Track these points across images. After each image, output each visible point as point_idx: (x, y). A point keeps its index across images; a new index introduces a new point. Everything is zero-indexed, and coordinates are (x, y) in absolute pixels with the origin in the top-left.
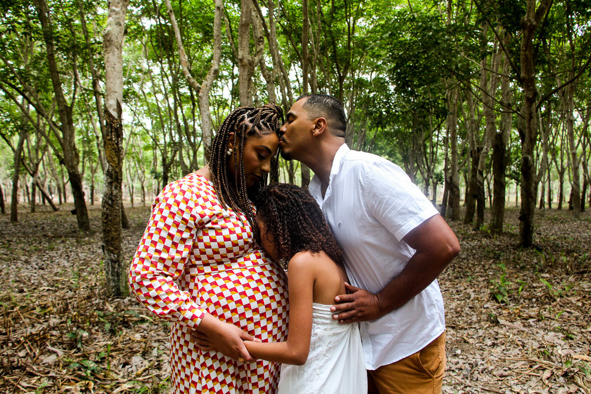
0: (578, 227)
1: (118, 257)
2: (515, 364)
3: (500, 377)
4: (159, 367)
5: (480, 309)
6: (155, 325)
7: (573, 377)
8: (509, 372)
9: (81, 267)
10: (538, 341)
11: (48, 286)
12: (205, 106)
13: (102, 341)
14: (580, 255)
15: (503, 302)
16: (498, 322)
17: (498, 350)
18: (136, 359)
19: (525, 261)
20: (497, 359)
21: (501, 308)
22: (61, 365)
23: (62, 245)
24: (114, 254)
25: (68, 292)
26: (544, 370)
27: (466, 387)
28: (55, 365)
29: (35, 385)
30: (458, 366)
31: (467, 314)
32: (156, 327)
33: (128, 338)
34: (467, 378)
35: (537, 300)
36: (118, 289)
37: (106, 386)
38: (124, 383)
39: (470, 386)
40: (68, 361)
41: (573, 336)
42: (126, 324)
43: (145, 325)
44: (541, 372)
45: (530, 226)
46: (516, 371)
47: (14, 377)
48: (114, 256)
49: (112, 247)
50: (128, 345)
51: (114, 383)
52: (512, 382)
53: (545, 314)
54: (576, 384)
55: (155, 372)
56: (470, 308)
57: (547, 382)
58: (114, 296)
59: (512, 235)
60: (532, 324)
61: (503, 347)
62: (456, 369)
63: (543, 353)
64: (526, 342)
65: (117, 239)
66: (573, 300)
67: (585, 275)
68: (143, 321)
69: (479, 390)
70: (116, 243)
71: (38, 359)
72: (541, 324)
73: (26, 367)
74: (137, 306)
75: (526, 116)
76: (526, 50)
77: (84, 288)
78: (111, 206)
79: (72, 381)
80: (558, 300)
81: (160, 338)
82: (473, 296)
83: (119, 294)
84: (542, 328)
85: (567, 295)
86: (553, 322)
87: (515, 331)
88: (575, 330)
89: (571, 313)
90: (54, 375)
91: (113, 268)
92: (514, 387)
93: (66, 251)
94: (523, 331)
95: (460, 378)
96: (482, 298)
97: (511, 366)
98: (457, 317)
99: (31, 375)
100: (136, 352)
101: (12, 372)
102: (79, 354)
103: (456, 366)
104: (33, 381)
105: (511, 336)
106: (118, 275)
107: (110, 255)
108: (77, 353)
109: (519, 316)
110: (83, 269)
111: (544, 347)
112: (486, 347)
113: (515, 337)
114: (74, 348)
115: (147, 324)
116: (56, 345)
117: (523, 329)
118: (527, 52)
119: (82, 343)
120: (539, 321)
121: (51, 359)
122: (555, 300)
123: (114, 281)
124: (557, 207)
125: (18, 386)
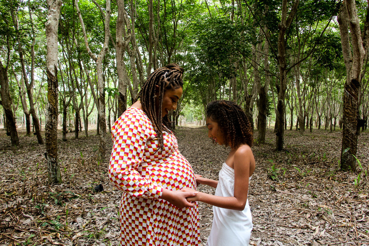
0: (303, 140)
1: (56, 159)
2: (290, 212)
3: (284, 218)
4: (94, 223)
5: (264, 184)
6: (83, 199)
7: (321, 216)
8: (287, 216)
9: (23, 168)
10: (299, 199)
11: (6, 179)
12: (100, 69)
13: (55, 210)
14: (309, 154)
15: (275, 180)
16: (275, 191)
17: (279, 205)
18: (79, 219)
19: (280, 158)
20: (280, 210)
21: (275, 183)
22: (36, 224)
23: (4, 154)
24: (53, 158)
25: (20, 182)
26: (306, 213)
27: (268, 224)
28: (32, 225)
29: (23, 237)
30: (261, 214)
31: (258, 187)
32: (84, 200)
33: (70, 207)
34: (268, 220)
35: (293, 179)
36: (56, 179)
37: (67, 235)
38: (77, 232)
39: (270, 224)
40: (39, 222)
41: (317, 196)
42: (66, 199)
43: (77, 200)
44: (305, 215)
45: (282, 139)
46: (291, 215)
47: (8, 233)
48: (53, 159)
49: (52, 154)
50: (72, 212)
51: (71, 233)
52: (291, 221)
53: (300, 185)
54: (324, 219)
55: (93, 226)
56: (258, 183)
57: (309, 219)
58: (53, 183)
59: (270, 145)
60: (294, 191)
61: (282, 203)
62: (260, 215)
63: (304, 205)
64: (293, 200)
65: (55, 149)
66: (312, 177)
67: (315, 165)
68: (75, 197)
69: (275, 225)
70: (55, 151)
71: (19, 222)
72: (299, 191)
73: (14, 227)
74: (68, 189)
75: (281, 77)
76: (281, 41)
77: (30, 180)
78: (52, 129)
79: (46, 233)
80: (304, 178)
81: (89, 206)
82: (258, 177)
83: (56, 182)
84: (299, 193)
85: (308, 175)
86: (305, 189)
87: (286, 195)
88: (317, 193)
89: (313, 184)
90: (33, 230)
91: (53, 166)
92: (292, 223)
93: (9, 158)
94: (290, 195)
95: (264, 220)
96: (263, 178)
97: (288, 213)
98: (252, 189)
99: (19, 231)
100: (77, 215)
101: (6, 230)
102: (43, 218)
103: (260, 214)
104: (21, 235)
105: (285, 197)
106: (56, 170)
107: (51, 159)
108: (42, 217)
109: (286, 187)
110: (25, 169)
111: (303, 202)
112: (272, 204)
113: (287, 198)
114: (39, 215)
115: (79, 199)
116: (28, 213)
117: (290, 194)
118: (281, 43)
119: (44, 211)
120: (297, 189)
121: (28, 221)
122: (302, 178)
123: (53, 174)
124: (290, 128)
125: (12, 238)
